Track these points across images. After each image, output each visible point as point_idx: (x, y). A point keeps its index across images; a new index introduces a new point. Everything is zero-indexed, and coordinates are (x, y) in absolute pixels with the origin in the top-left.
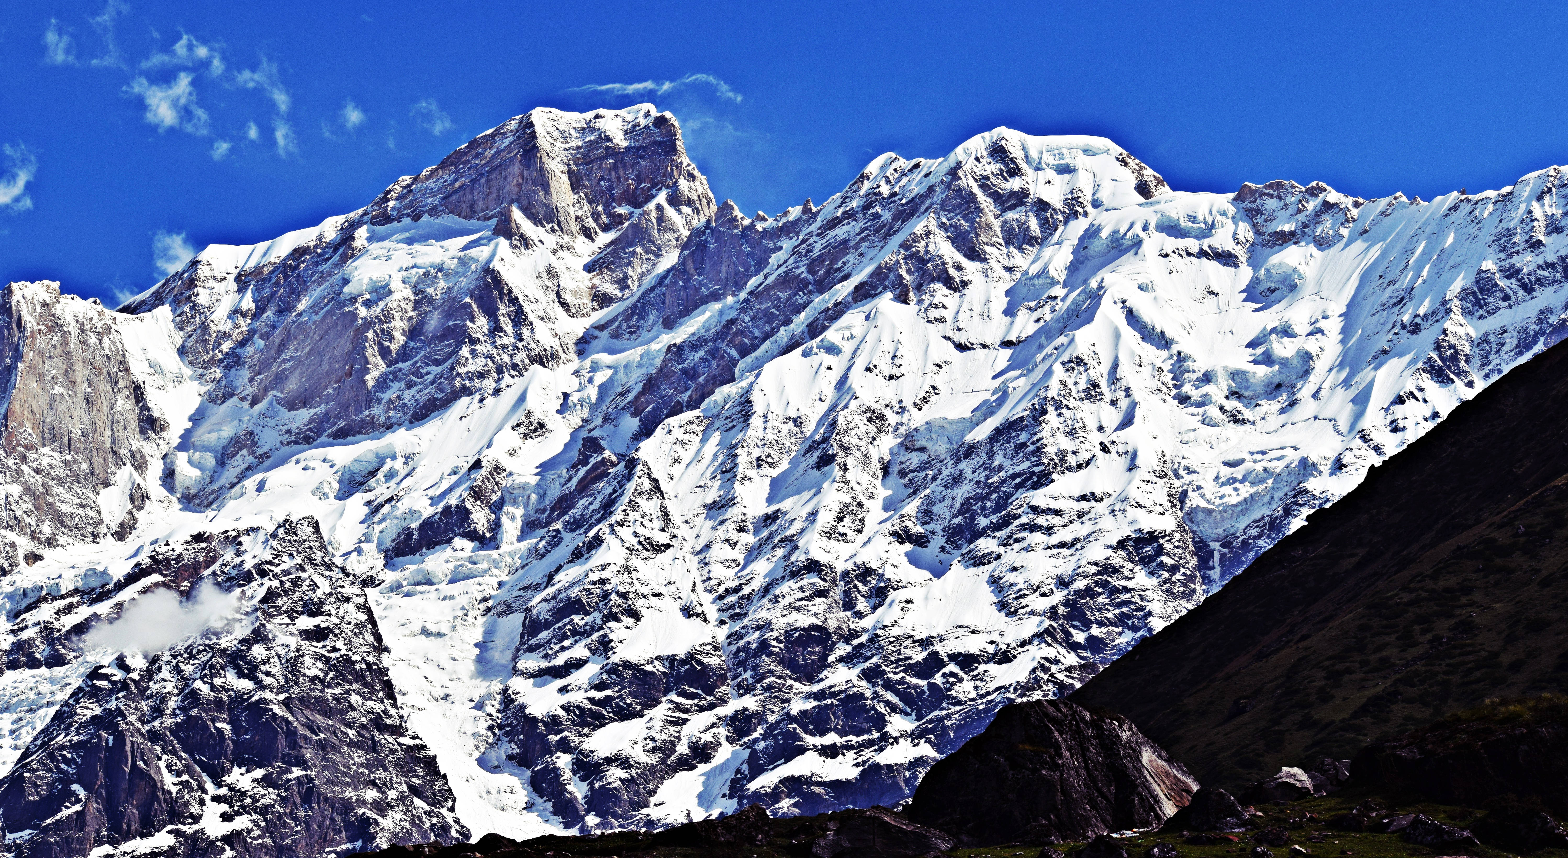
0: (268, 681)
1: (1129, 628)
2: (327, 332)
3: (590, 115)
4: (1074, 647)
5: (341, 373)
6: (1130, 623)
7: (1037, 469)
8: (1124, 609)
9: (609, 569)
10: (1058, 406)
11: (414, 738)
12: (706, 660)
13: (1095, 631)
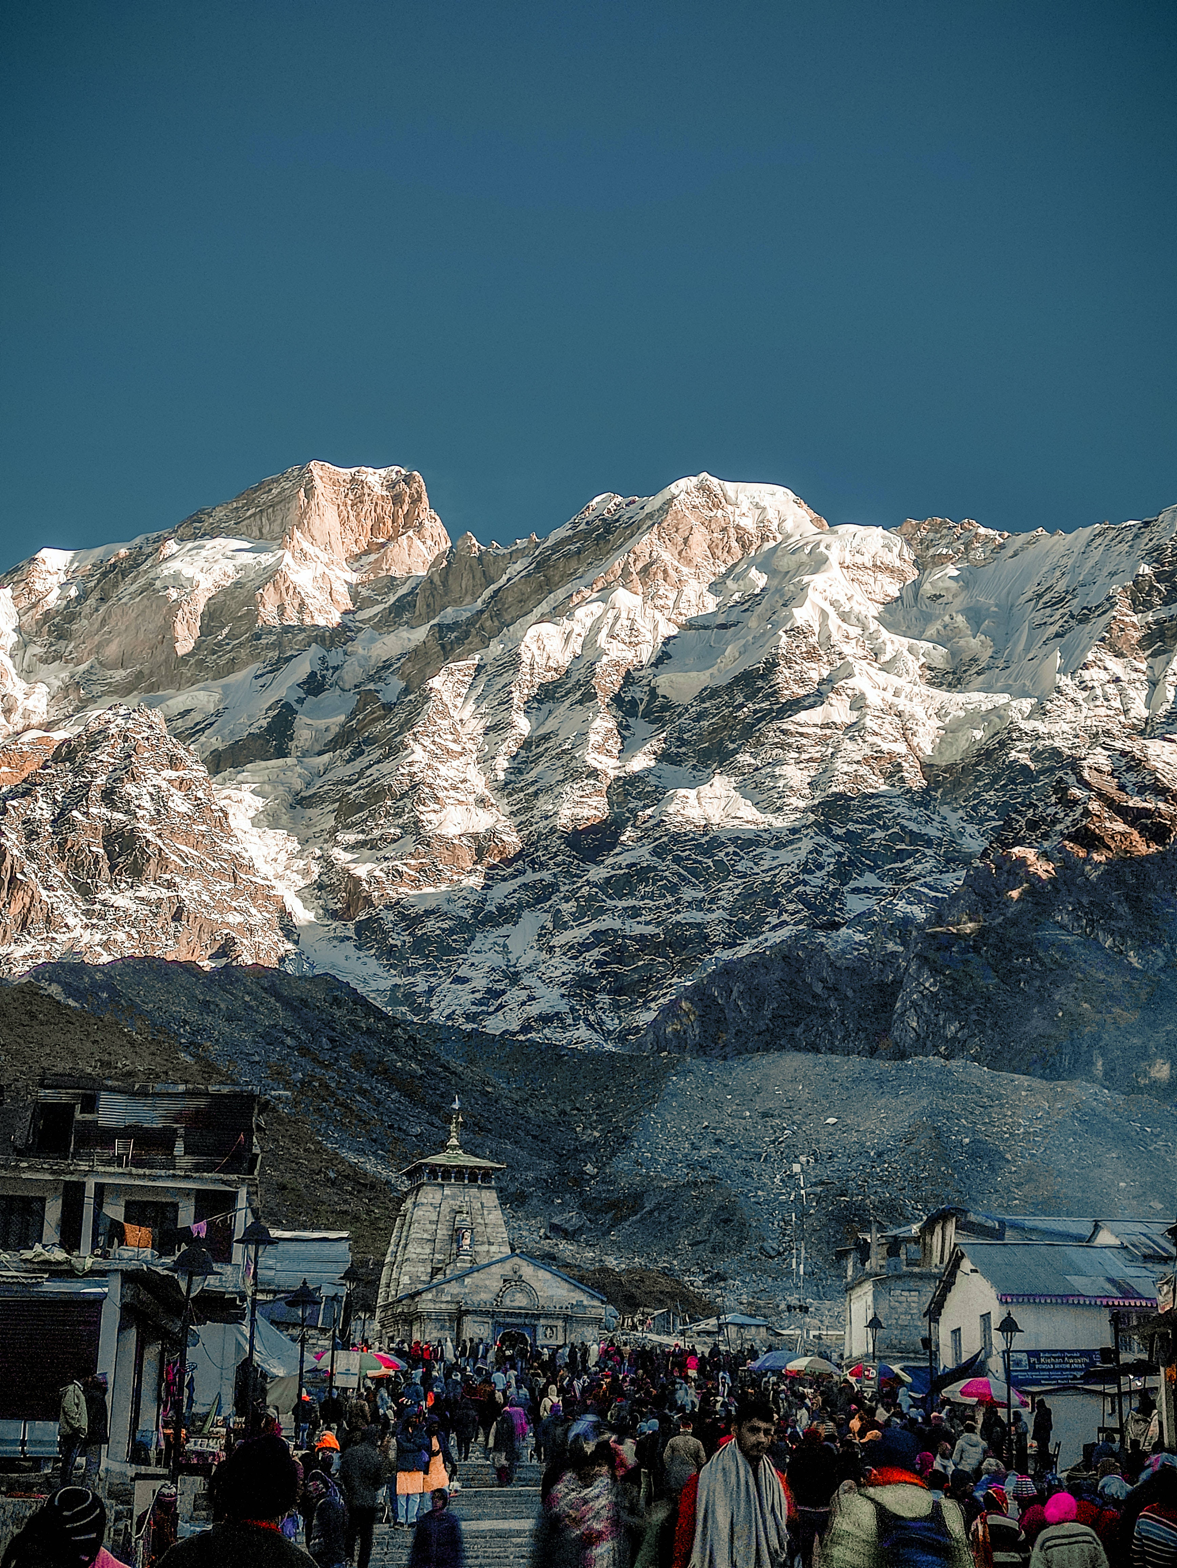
0: (140, 813)
1: (880, 827)
2: (144, 611)
3: (353, 470)
4: (837, 839)
5: (154, 641)
6: (881, 823)
7: (775, 707)
8: (875, 811)
9: (417, 765)
10: (788, 661)
11: (263, 879)
12: (505, 838)
13: (851, 827)
